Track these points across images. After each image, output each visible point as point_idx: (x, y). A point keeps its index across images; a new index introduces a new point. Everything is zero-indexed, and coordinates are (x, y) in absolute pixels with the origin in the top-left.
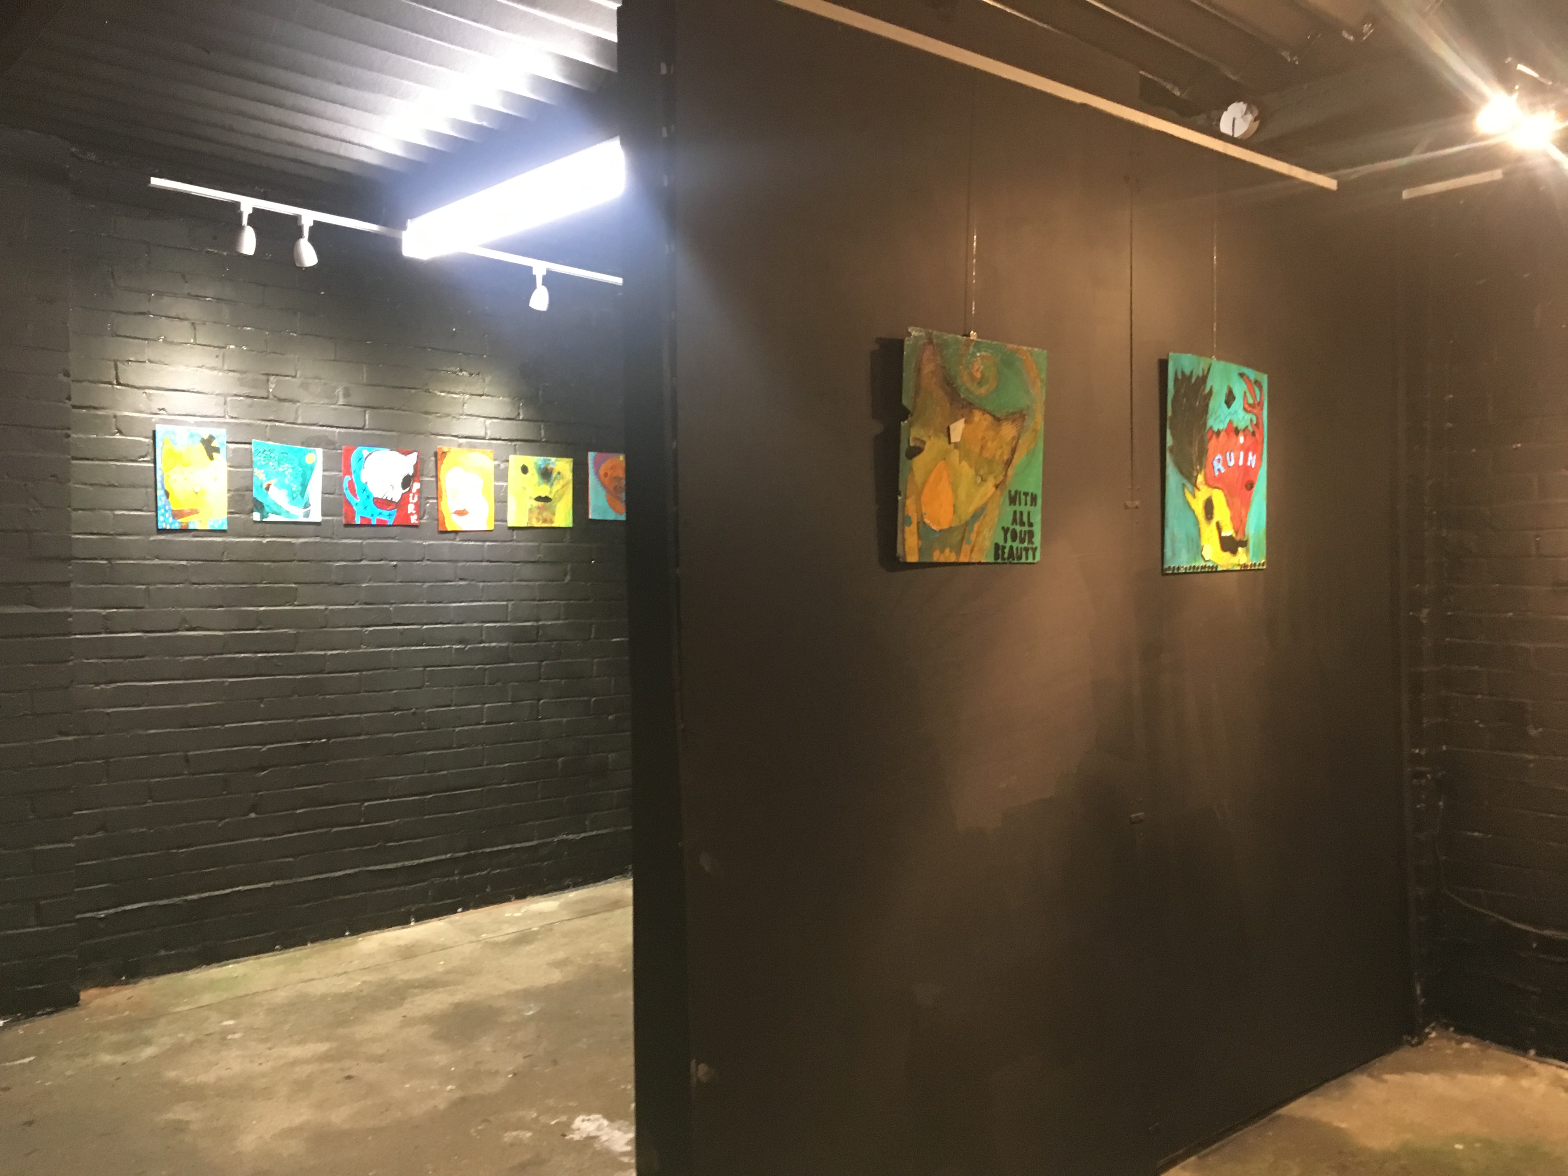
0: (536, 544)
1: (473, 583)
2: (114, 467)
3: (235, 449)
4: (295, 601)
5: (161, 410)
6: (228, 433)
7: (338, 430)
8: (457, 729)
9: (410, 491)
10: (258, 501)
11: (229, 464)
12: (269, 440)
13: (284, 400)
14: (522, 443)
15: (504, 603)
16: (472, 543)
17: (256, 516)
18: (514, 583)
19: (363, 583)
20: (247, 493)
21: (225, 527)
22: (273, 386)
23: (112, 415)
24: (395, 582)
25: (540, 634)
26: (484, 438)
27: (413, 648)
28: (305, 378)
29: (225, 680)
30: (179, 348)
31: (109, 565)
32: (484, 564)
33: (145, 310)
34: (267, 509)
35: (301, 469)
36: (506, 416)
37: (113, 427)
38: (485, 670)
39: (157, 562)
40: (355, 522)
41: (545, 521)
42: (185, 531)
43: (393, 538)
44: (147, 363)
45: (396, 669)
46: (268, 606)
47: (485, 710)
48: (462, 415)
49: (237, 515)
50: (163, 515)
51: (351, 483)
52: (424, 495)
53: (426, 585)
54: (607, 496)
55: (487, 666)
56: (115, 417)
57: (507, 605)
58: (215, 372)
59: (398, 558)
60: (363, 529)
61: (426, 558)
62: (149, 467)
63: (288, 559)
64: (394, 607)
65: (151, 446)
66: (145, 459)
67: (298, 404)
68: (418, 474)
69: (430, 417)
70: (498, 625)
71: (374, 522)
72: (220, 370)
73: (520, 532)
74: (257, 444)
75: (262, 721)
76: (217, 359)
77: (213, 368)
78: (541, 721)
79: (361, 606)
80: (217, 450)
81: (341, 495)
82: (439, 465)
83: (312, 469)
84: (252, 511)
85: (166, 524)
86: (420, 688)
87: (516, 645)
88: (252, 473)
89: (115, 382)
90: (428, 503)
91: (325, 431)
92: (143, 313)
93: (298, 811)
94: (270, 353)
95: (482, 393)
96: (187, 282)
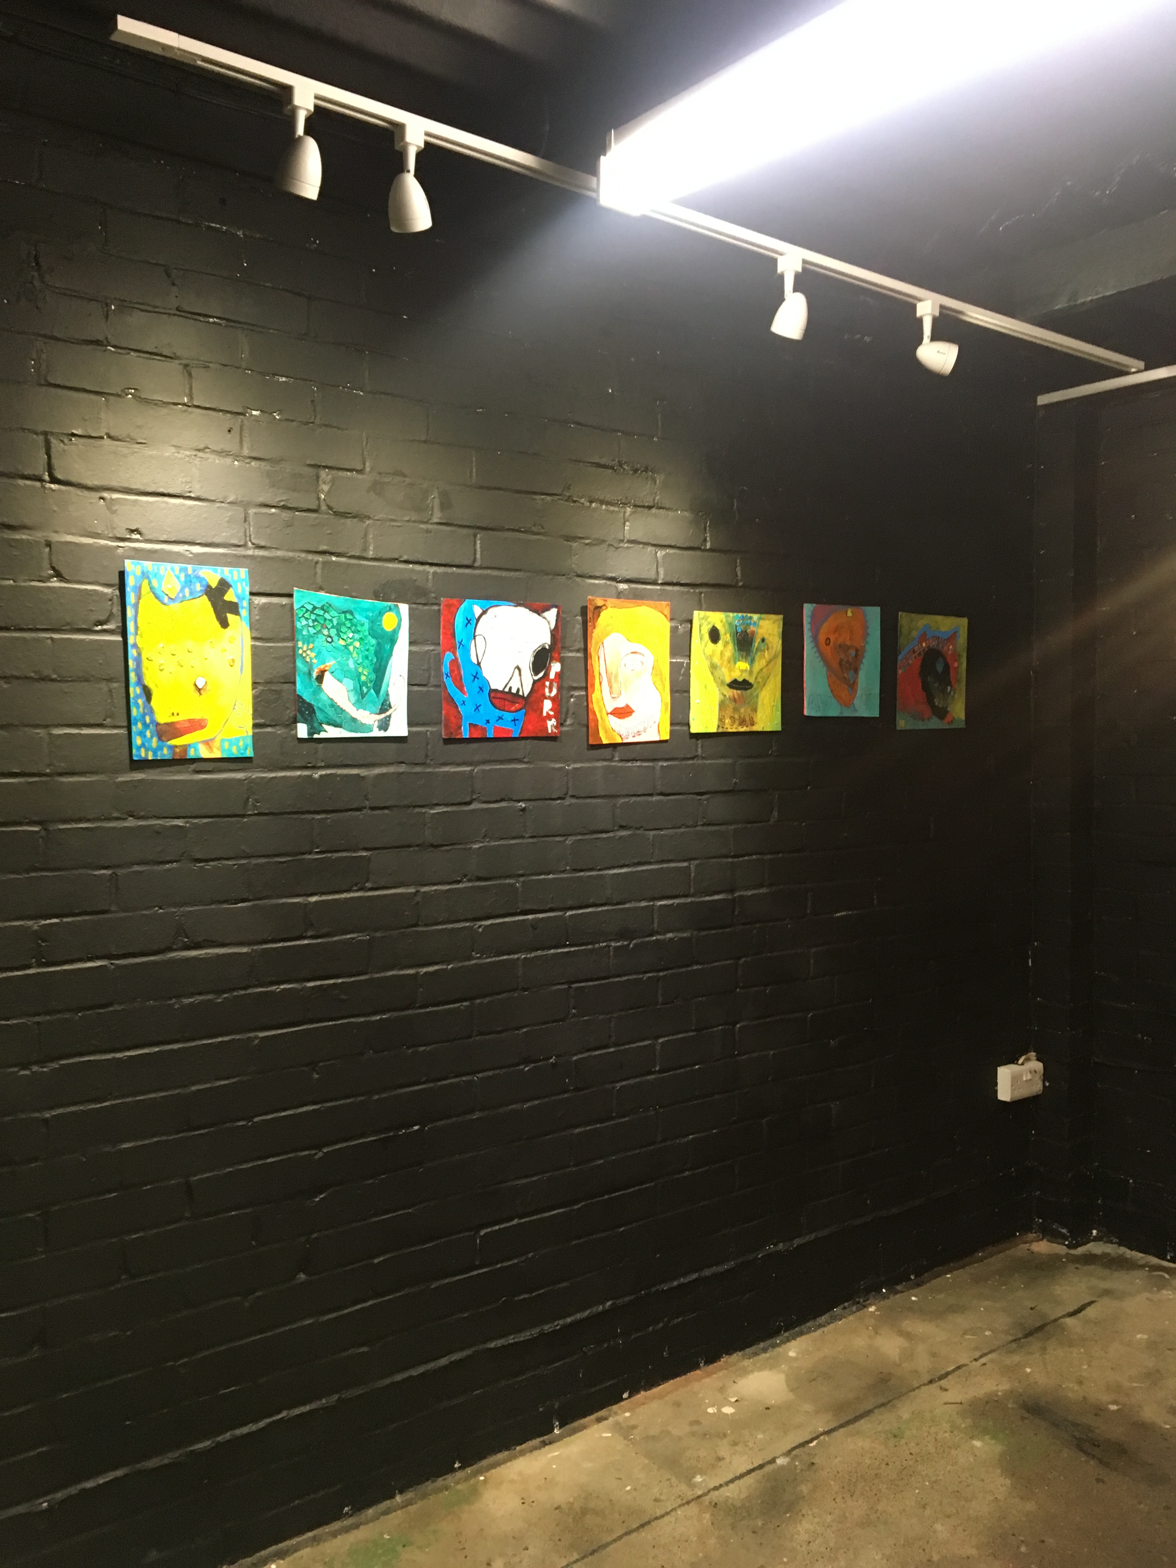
0: (730, 761)
1: (638, 832)
2: (49, 641)
3: (265, 604)
4: (367, 881)
5: (132, 531)
6: (251, 575)
7: (432, 569)
8: (618, 1086)
9: (546, 675)
10: (304, 701)
11: (254, 635)
12: (320, 589)
13: (344, 515)
14: (710, 590)
15: (686, 864)
16: (638, 764)
17: (302, 730)
18: (699, 828)
19: (474, 842)
20: (286, 686)
21: (249, 753)
22: (326, 488)
23: (42, 540)
24: (523, 837)
25: (736, 913)
26: (654, 583)
27: (552, 951)
28: (380, 473)
29: (252, 1035)
30: (164, 411)
31: (43, 833)
32: (655, 798)
33: (101, 337)
34: (319, 716)
35: (374, 641)
36: (687, 545)
37: (46, 564)
38: (658, 979)
39: (131, 823)
40: (461, 733)
41: (742, 722)
42: (181, 761)
43: (520, 761)
44: (106, 441)
45: (525, 990)
46: (323, 894)
47: (658, 1048)
48: (622, 541)
49: (269, 729)
50: (142, 734)
51: (455, 663)
52: (566, 684)
53: (570, 841)
54: (829, 677)
55: (661, 974)
56: (49, 544)
57: (688, 868)
58: (228, 460)
59: (528, 795)
60: (474, 746)
61: (570, 793)
62: (116, 641)
63: (354, 806)
64: (524, 882)
65: (116, 601)
66: (105, 627)
67: (368, 522)
68: (560, 645)
69: (575, 545)
70: (677, 901)
71: (490, 734)
72: (236, 457)
73: (708, 742)
74: (303, 598)
75: (315, 1103)
76: (229, 436)
77: (221, 453)
78: (738, 1058)
79: (470, 884)
80: (234, 608)
81: (439, 686)
82: (589, 629)
83: (392, 639)
84: (295, 721)
85: (147, 750)
86: (563, 1020)
87: (704, 933)
88: (294, 649)
89: (47, 478)
90: (572, 696)
91: (412, 570)
92: (97, 343)
93: (376, 1261)
94: (321, 426)
95: (651, 504)
96: (174, 284)
